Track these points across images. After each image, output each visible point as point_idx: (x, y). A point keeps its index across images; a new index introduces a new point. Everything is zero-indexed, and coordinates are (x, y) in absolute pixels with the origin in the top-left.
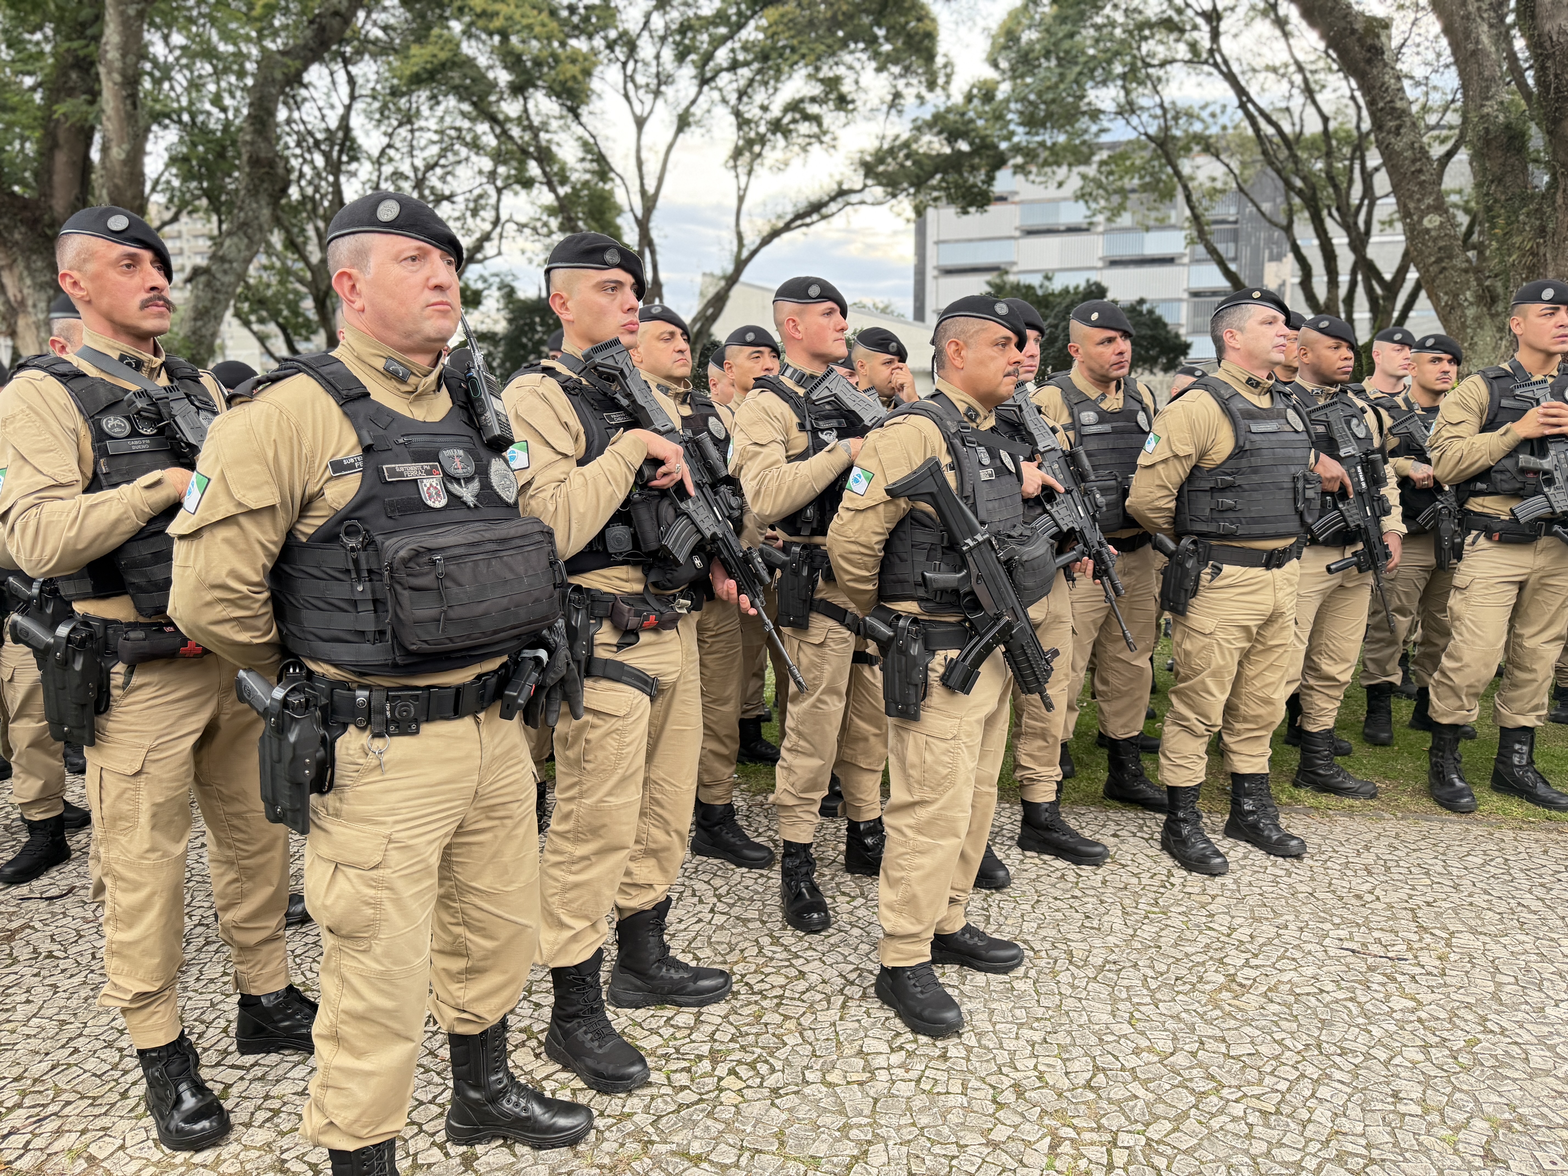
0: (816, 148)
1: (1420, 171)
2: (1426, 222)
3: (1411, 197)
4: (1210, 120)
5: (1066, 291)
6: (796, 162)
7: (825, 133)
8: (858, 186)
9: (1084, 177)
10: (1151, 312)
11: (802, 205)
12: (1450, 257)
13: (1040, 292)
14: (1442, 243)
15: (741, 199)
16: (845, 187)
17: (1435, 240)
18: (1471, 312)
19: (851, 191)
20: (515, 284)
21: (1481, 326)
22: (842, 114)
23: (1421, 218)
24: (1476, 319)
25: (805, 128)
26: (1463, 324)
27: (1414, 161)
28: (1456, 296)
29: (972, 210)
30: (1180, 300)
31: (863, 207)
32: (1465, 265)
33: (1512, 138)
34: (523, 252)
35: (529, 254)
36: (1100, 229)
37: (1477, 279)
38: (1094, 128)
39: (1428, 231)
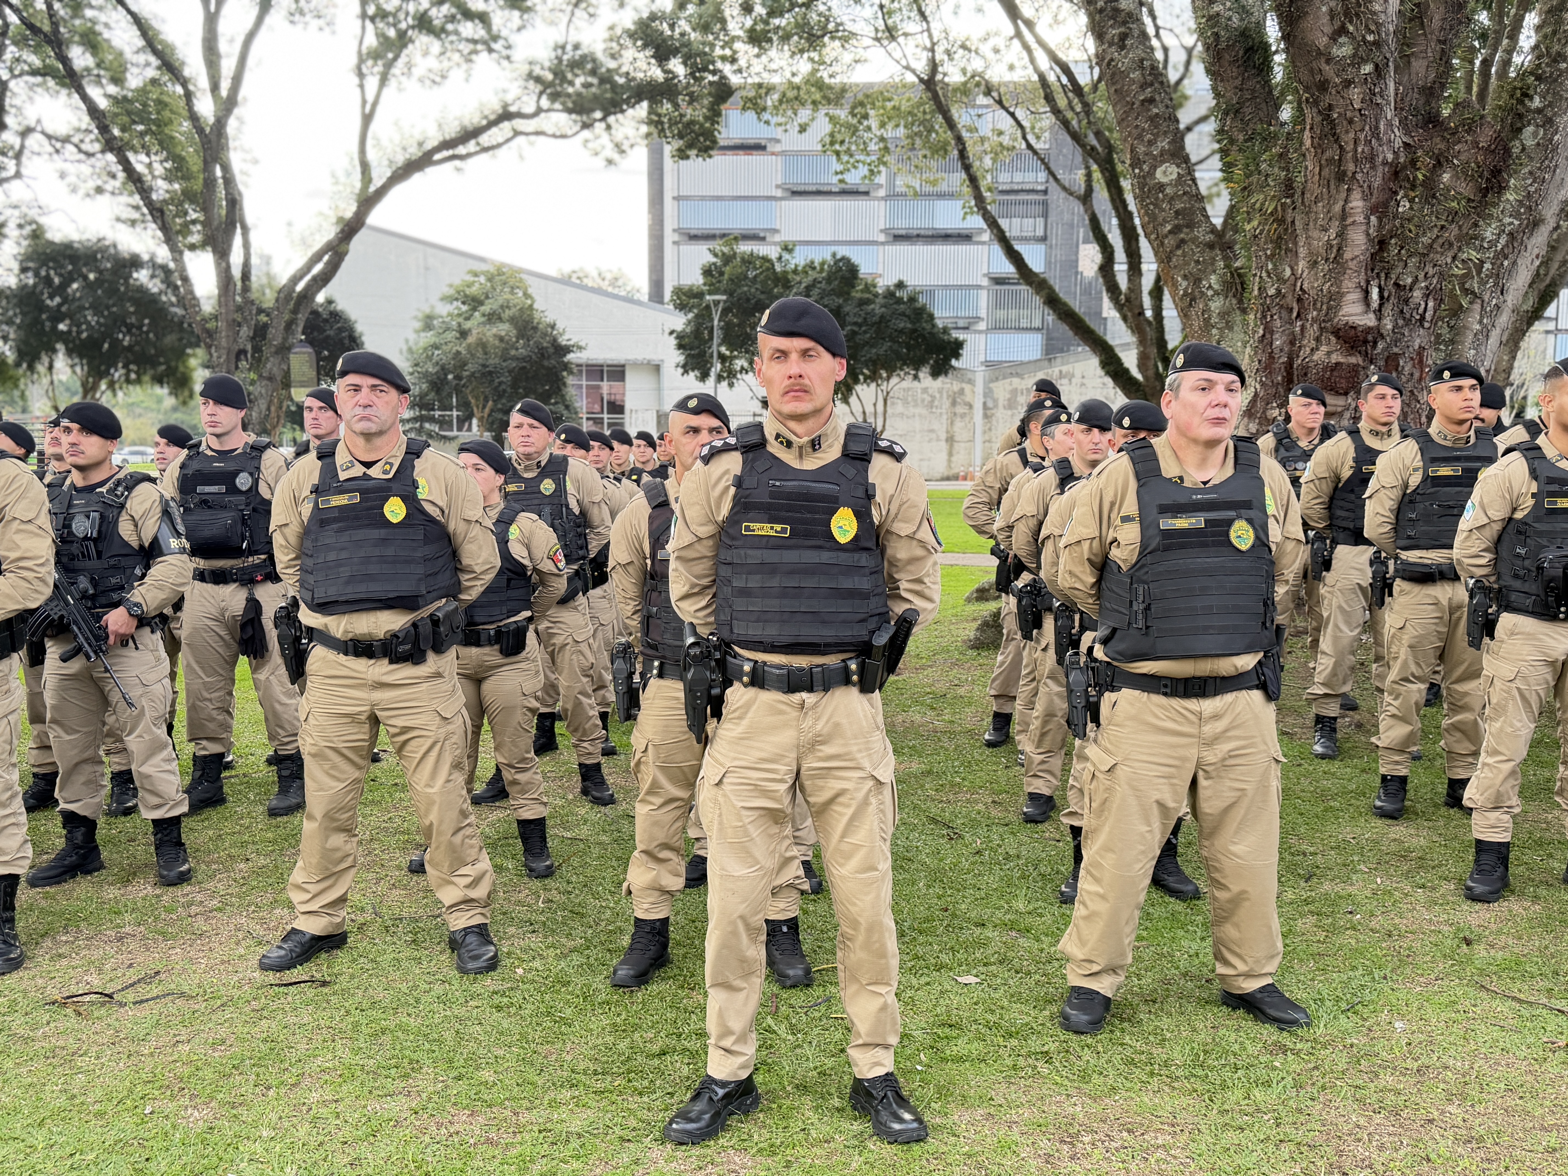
0: (483, 58)
1: (1151, 101)
2: (1159, 173)
3: (1140, 137)
4: (990, 55)
5: (811, 266)
6: (457, 75)
7: (495, 38)
8: (530, 109)
9: (832, 119)
10: (912, 299)
11: (451, 131)
12: (1191, 225)
13: (778, 268)
14: (1179, 206)
15: (367, 119)
16: (513, 109)
17: (1172, 199)
18: (1216, 305)
19: (519, 115)
20: (42, 220)
21: (1229, 326)
22: (516, 13)
23: (1154, 168)
24: (1223, 315)
25: (469, 29)
26: (1207, 321)
27: (1143, 86)
28: (1197, 281)
29: (693, 153)
30: (979, 287)
31: (542, 138)
32: (1209, 237)
33: (1250, 50)
34: (63, 175)
35: (72, 179)
36: (882, 193)
37: (1225, 258)
38: (847, 57)
39: (1161, 187)
